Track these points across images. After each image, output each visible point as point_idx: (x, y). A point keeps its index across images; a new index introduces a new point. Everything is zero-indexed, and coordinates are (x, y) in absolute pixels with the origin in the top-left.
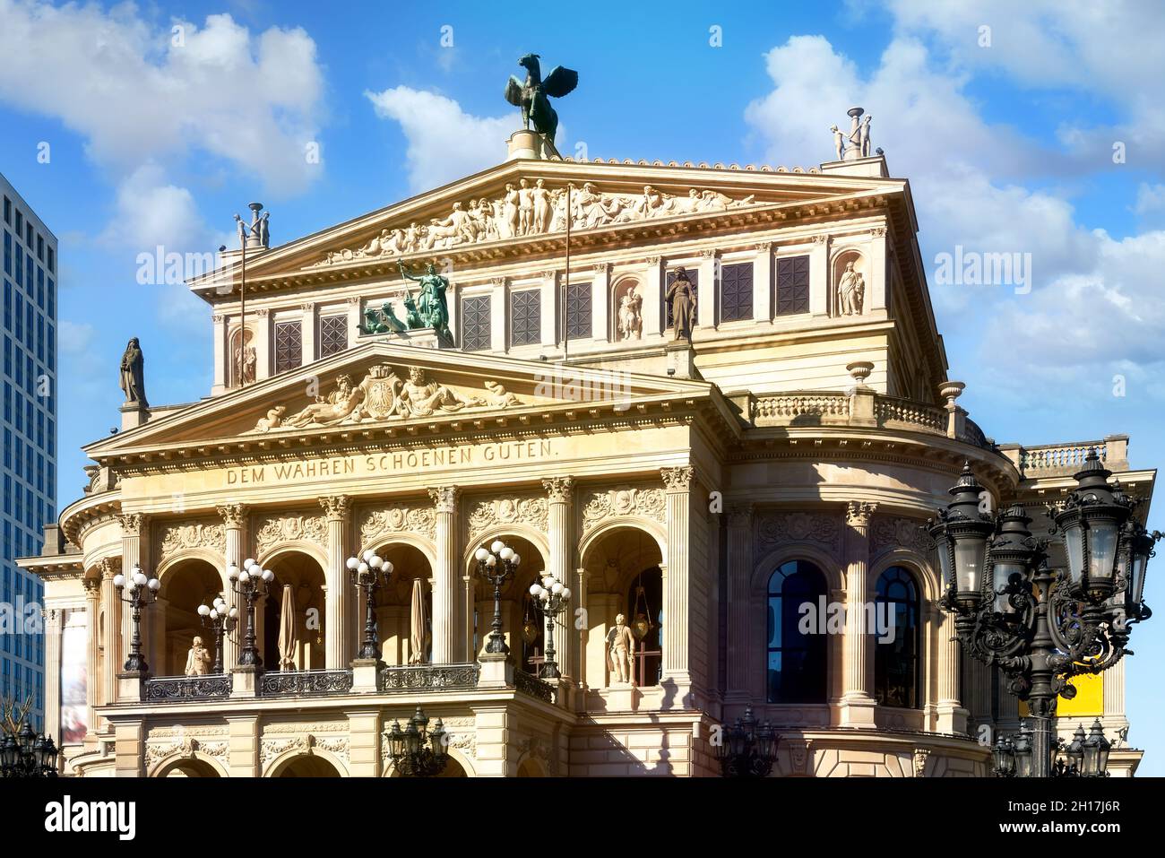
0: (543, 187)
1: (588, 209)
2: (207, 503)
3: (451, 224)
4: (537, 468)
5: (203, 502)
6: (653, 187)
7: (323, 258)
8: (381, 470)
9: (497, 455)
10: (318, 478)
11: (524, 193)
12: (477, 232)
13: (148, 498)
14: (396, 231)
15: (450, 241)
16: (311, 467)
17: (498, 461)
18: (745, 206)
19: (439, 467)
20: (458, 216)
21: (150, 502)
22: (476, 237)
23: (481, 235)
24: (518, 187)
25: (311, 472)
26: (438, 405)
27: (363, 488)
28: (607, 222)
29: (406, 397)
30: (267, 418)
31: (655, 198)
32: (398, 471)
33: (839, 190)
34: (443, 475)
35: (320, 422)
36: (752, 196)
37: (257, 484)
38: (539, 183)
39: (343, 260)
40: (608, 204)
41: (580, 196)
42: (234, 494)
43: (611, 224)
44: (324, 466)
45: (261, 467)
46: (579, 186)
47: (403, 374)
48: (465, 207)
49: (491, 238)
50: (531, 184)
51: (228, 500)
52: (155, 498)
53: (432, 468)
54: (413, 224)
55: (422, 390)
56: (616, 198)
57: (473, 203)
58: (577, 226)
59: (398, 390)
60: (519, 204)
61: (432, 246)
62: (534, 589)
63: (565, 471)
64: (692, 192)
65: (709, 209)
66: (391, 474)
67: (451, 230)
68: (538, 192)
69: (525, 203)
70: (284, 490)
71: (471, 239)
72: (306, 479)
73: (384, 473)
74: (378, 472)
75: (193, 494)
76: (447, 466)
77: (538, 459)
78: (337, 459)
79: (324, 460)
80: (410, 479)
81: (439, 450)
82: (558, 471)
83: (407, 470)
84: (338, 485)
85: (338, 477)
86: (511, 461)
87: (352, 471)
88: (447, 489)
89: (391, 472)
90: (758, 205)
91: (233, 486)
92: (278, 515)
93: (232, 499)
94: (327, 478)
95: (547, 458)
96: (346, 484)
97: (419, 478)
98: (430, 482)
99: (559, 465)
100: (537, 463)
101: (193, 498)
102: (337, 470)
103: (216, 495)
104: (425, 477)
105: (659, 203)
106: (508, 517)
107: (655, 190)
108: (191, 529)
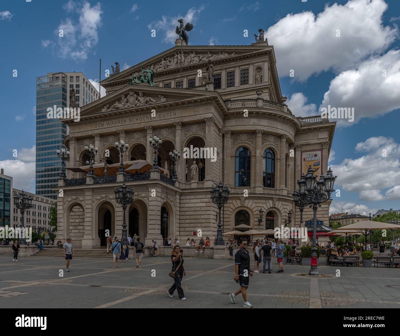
0: (183, 54)
1: (194, 59)
3: (161, 64)
5: (89, 133)
6: (210, 52)
9: (162, 116)
10: (117, 125)
11: (179, 55)
12: (168, 66)
13: (76, 132)
15: (160, 69)
16: (116, 122)
17: (162, 118)
18: (233, 55)
19: (147, 120)
20: (163, 62)
21: (76, 133)
22: (167, 68)
23: (169, 67)
24: (177, 54)
26: (147, 102)
27: (128, 127)
28: (199, 62)
29: (139, 101)
30: (104, 109)
31: (210, 55)
32: (137, 122)
33: (256, 50)
34: (149, 123)
35: (117, 109)
36: (234, 53)
37: (102, 127)
38: (183, 52)
40: (199, 57)
41: (193, 55)
42: (97, 130)
43: (200, 62)
44: (119, 121)
45: (103, 122)
46: (192, 53)
47: (138, 94)
48: (165, 60)
49: (171, 67)
50: (180, 53)
52: (77, 132)
53: (146, 121)
54: (152, 65)
55: (143, 98)
56: (201, 56)
57: (167, 59)
58: (191, 63)
59: (137, 99)
60: (178, 58)
61: (157, 71)
62: (171, 153)
64: (220, 53)
65: (224, 57)
67: (161, 66)
69: (179, 58)
70: (109, 129)
71: (166, 68)
72: (114, 126)
73: (134, 123)
74: (132, 123)
76: (149, 120)
77: (173, 117)
78: (122, 119)
79: (119, 120)
80: (140, 124)
81: (147, 116)
82: (178, 120)
83: (139, 121)
84: (122, 127)
85: (122, 124)
86: (166, 118)
87: (126, 122)
88: (149, 127)
89: (135, 122)
90: (237, 55)
91: (96, 128)
92: (108, 136)
93: (96, 132)
94: (119, 125)
95: (175, 116)
96: (124, 126)
97: (142, 124)
98: (145, 125)
99: (178, 118)
100: (172, 118)
101: (86, 132)
102: (122, 123)
103: (92, 131)
104: (144, 124)
105: (212, 56)
106: (165, 134)
107: (211, 53)
108: (87, 141)
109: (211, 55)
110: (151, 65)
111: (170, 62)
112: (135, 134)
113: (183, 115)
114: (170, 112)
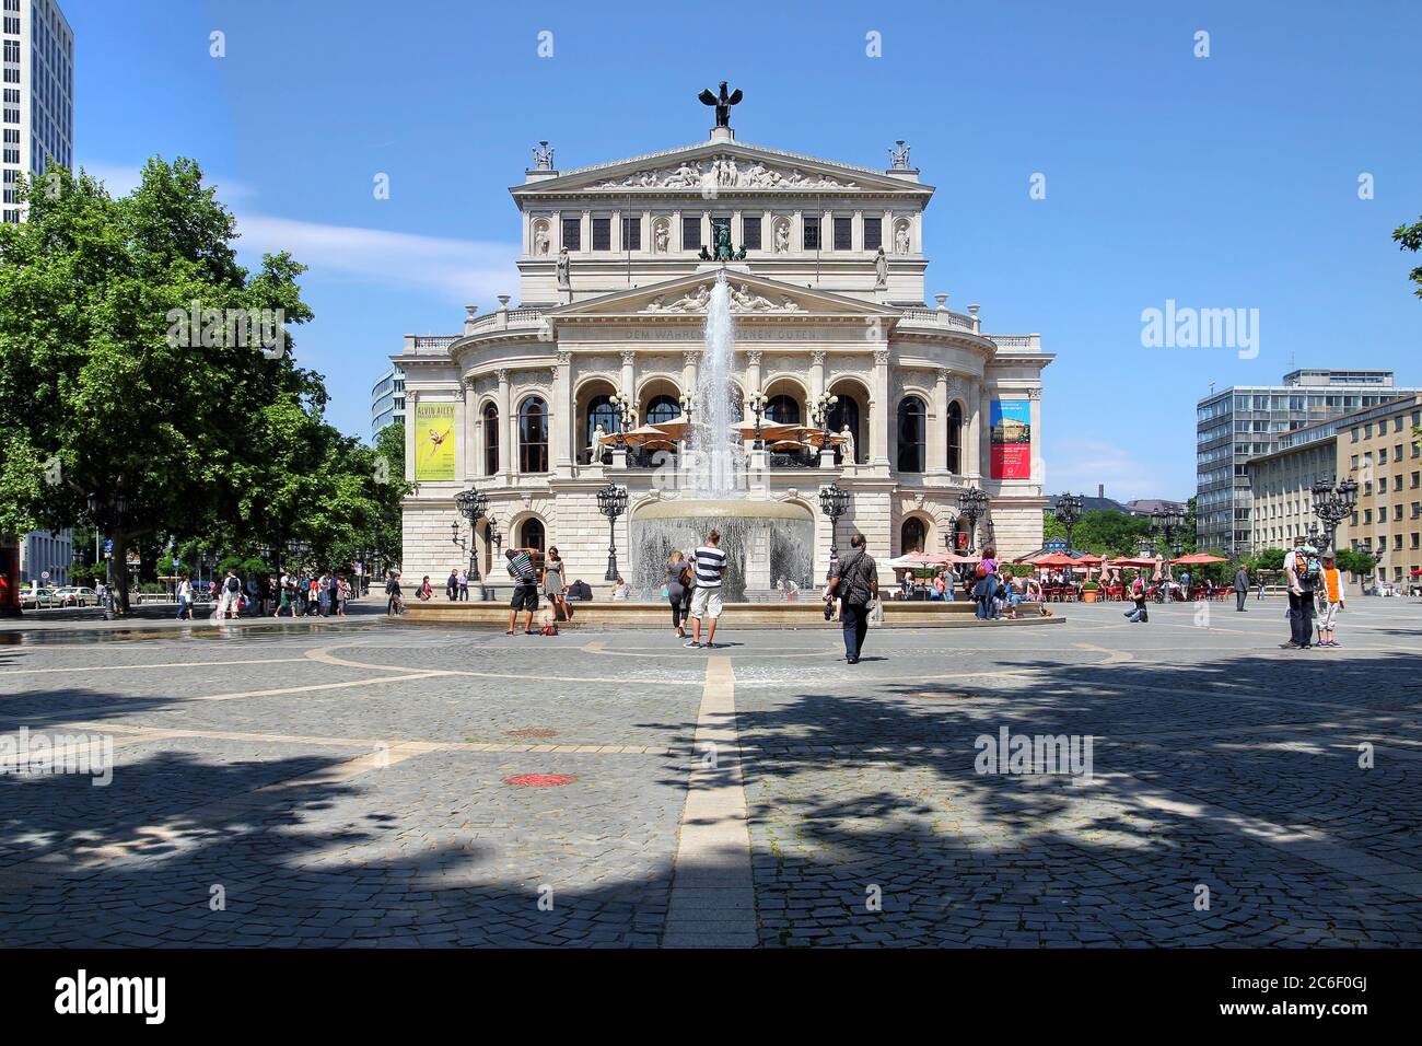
0: (735, 161)
1: (760, 177)
2: (614, 349)
3: (679, 174)
5: (609, 348)
7: (598, 183)
9: (785, 335)
11: (723, 163)
12: (695, 181)
14: (645, 173)
15: (677, 185)
18: (850, 188)
19: (753, 340)
20: (684, 170)
22: (695, 185)
23: (697, 183)
24: (720, 159)
25: (678, 336)
26: (757, 307)
28: (773, 185)
29: (737, 299)
30: (654, 304)
34: (756, 344)
35: (687, 310)
36: (853, 183)
38: (733, 158)
39: (610, 188)
40: (773, 176)
41: (758, 169)
42: (630, 345)
43: (774, 188)
46: (756, 163)
47: (737, 288)
48: (691, 165)
49: (704, 186)
50: (728, 158)
53: (750, 340)
54: (656, 171)
55: (747, 296)
56: (777, 175)
57: (695, 164)
58: (756, 186)
59: (734, 295)
60: (721, 169)
61: (667, 185)
64: (819, 176)
65: (830, 187)
67: (680, 177)
68: (732, 164)
69: (724, 168)
70: (658, 345)
71: (692, 185)
72: (674, 340)
75: (605, 343)
76: (757, 339)
77: (808, 339)
79: (685, 330)
85: (694, 340)
86: (793, 340)
90: (857, 190)
93: (627, 348)
95: (813, 340)
98: (748, 348)
100: (808, 343)
103: (618, 345)
105: (801, 179)
107: (800, 171)
108: (597, 362)
109: (799, 177)
110: (652, 171)
111: (700, 171)
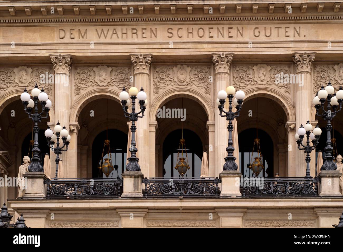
2: (43, 52)
4: (291, 45)
5: (38, 51)
8: (178, 38)
9: (262, 33)
10: (130, 40)
16: (124, 32)
19: (221, 39)
25: (124, 35)
27: (164, 50)
32: (191, 39)
34: (224, 45)
37: (81, 41)
42: (63, 47)
44: (135, 31)
45: (85, 28)
51: (59, 51)
53: (215, 39)
63: (310, 49)
66: (185, 41)
70: (103, 47)
72: (120, 41)
73: (179, 40)
74: (176, 39)
75: (31, 45)
76: (227, 39)
77: (291, 39)
78: (144, 27)
79: (134, 27)
80: (199, 46)
81: (220, 27)
82: (305, 49)
83: (197, 39)
84: (146, 46)
85: (145, 40)
86: (272, 39)
87: (156, 37)
88: (227, 56)
89: (185, 40)
91: (62, 41)
92: (94, 67)
93: (62, 51)
94: (136, 41)
95: (298, 39)
96: (151, 46)
97: (205, 46)
98: (215, 50)
99: (306, 45)
100: (291, 42)
101: (30, 48)
102: (144, 36)
103: (49, 47)
104: (210, 46)
106: (262, 81)
108: (24, 74)
112: (175, 69)
113: (320, 39)
114: (283, 26)
